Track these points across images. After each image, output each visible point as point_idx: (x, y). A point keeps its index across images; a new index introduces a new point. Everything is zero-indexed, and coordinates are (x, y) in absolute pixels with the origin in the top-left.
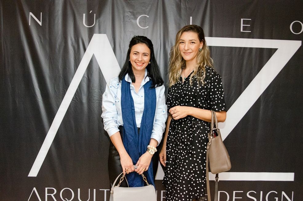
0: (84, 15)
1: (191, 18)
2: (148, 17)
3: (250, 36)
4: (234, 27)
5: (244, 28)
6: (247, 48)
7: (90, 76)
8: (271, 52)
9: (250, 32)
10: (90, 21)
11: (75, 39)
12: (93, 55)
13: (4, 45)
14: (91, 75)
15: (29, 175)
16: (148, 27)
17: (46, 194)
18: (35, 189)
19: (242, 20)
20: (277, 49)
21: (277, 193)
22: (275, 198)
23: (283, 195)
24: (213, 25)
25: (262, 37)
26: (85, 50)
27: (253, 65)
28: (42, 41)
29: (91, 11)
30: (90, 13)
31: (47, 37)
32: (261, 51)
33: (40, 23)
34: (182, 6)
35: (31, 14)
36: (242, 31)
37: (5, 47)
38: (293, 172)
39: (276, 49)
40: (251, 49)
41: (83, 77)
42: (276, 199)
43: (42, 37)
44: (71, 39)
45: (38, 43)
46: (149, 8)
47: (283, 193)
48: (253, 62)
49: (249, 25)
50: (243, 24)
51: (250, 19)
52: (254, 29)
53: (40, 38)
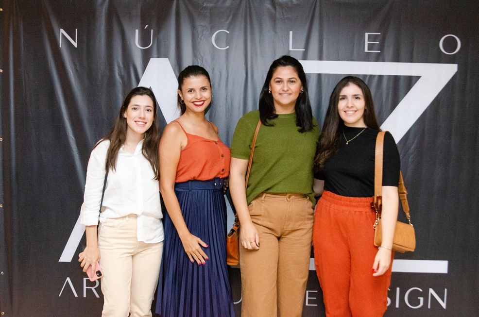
0: (137, 31)
1: (291, 33)
2: (228, 32)
3: (379, 58)
5: (371, 47)
6: (374, 76)
8: (411, 81)
9: (379, 52)
10: (145, 41)
11: (124, 66)
15: (61, 260)
16: (228, 47)
17: (85, 288)
18: (68, 279)
19: (367, 34)
20: (421, 76)
21: (421, 290)
22: (419, 298)
23: (432, 294)
24: (324, 44)
25: (397, 59)
26: (138, 81)
27: (384, 101)
28: (78, 69)
29: (147, 26)
30: (145, 28)
31: (85, 63)
32: (396, 80)
33: (75, 44)
34: (278, 16)
35: (62, 31)
36: (366, 50)
38: (447, 260)
39: (418, 77)
40: (381, 77)
42: (420, 300)
43: (78, 64)
44: (119, 67)
45: (73, 72)
46: (230, 20)
47: (431, 291)
48: (384, 97)
49: (378, 43)
50: (368, 41)
51: (379, 34)
52: (385, 47)
53: (75, 65)
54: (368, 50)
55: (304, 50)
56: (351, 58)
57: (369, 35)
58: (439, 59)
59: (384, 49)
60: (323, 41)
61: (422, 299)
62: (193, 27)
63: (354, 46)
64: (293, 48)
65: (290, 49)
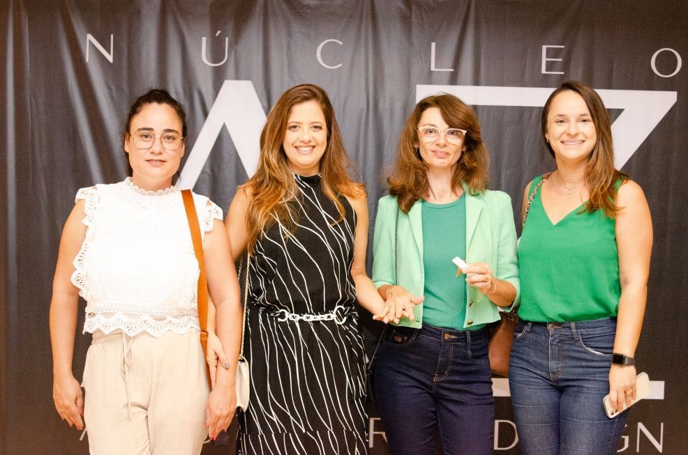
0: (204, 39)
1: (433, 45)
2: (341, 43)
4: (528, 63)
5: (550, 66)
7: (216, 170)
9: (563, 73)
10: (216, 54)
11: (185, 93)
12: (224, 127)
13: (31, 103)
14: (219, 167)
16: (340, 65)
19: (544, 48)
20: (623, 110)
22: (623, 437)
23: (641, 431)
24: (482, 59)
26: (206, 114)
28: (114, 95)
29: (219, 32)
30: (217, 35)
31: (125, 86)
33: (110, 58)
34: (414, 20)
35: (90, 37)
36: (544, 71)
37: (34, 109)
38: (662, 380)
39: (619, 111)
41: (203, 172)
42: (624, 439)
43: (113, 88)
45: (106, 100)
46: (343, 25)
47: (641, 426)
49: (561, 60)
50: (547, 57)
51: (563, 47)
52: (571, 68)
53: (109, 88)
54: (547, 70)
55: (453, 70)
56: (521, 82)
57: (547, 48)
58: (651, 84)
59: (569, 68)
60: (480, 58)
61: (627, 438)
62: (289, 34)
63: (525, 64)
64: (435, 68)
65: (432, 70)
